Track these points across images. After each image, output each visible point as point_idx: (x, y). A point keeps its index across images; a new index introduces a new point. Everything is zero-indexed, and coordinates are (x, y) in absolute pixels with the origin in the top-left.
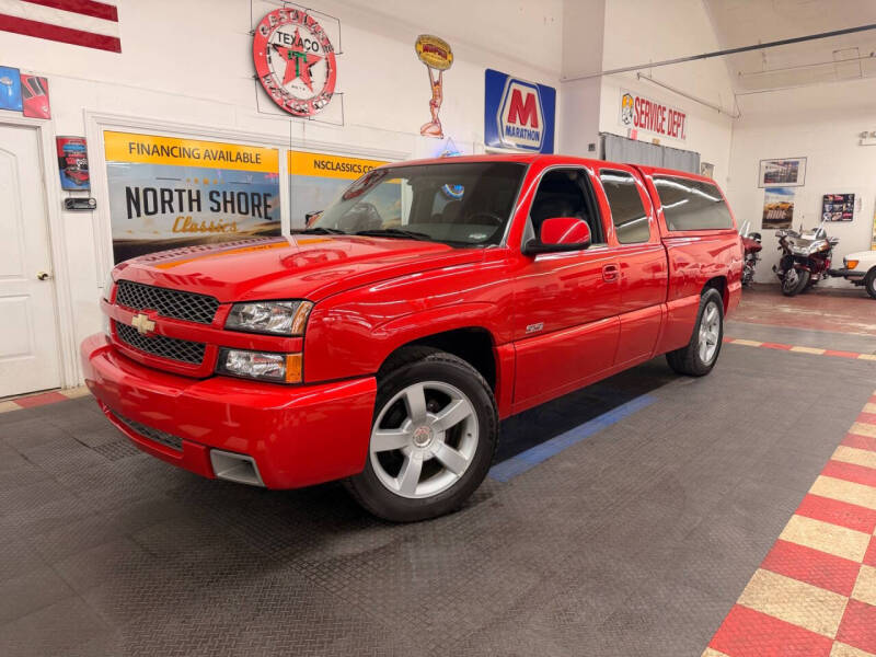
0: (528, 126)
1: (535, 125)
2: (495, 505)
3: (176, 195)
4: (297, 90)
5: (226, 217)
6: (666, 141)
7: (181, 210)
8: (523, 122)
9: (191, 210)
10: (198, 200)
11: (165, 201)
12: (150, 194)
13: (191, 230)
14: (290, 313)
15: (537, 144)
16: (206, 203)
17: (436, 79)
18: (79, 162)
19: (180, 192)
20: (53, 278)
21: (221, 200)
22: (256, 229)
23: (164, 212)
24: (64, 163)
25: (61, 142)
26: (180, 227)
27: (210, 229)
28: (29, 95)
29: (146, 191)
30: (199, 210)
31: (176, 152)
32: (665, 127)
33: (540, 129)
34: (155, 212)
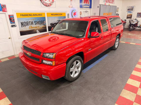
0: (87, 4)
1: (88, 3)
5: (37, 25)
7: (30, 25)
8: (86, 3)
10: (33, 23)
11: (27, 24)
12: (25, 23)
13: (32, 28)
15: (89, 7)
16: (34, 23)
18: (13, 19)
19: (30, 22)
20: (11, 38)
21: (36, 23)
22: (43, 27)
24: (10, 19)
25: (9, 16)
26: (30, 28)
27: (35, 28)
28: (3, 8)
29: (24, 22)
30: (33, 25)
31: (28, 15)
32: (111, 2)
33: (89, 4)
34: (26, 26)
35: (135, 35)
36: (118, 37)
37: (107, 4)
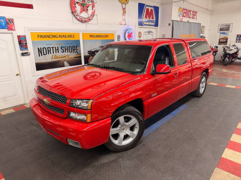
0: (151, 19)
1: (153, 18)
2: (143, 145)
3: (52, 49)
4: (84, 15)
5: (66, 54)
6: (191, 20)
7: (53, 53)
8: (149, 18)
9: (56, 52)
10: (58, 50)
11: (48, 51)
12: (44, 49)
13: (57, 58)
14: (87, 103)
15: (153, 24)
16: (60, 50)
17: (124, 7)
18: (24, 42)
19: (53, 48)
20: (20, 75)
21: (64, 49)
22: (74, 56)
23: (49, 54)
24: (20, 43)
25: (19, 37)
26: (53, 57)
27: (62, 58)
28: (8, 24)
30: (58, 52)
31: (51, 36)
32: (191, 17)
33: (154, 19)
34: (46, 54)
35: (234, 72)
36: (204, 75)
37: (185, 19)
